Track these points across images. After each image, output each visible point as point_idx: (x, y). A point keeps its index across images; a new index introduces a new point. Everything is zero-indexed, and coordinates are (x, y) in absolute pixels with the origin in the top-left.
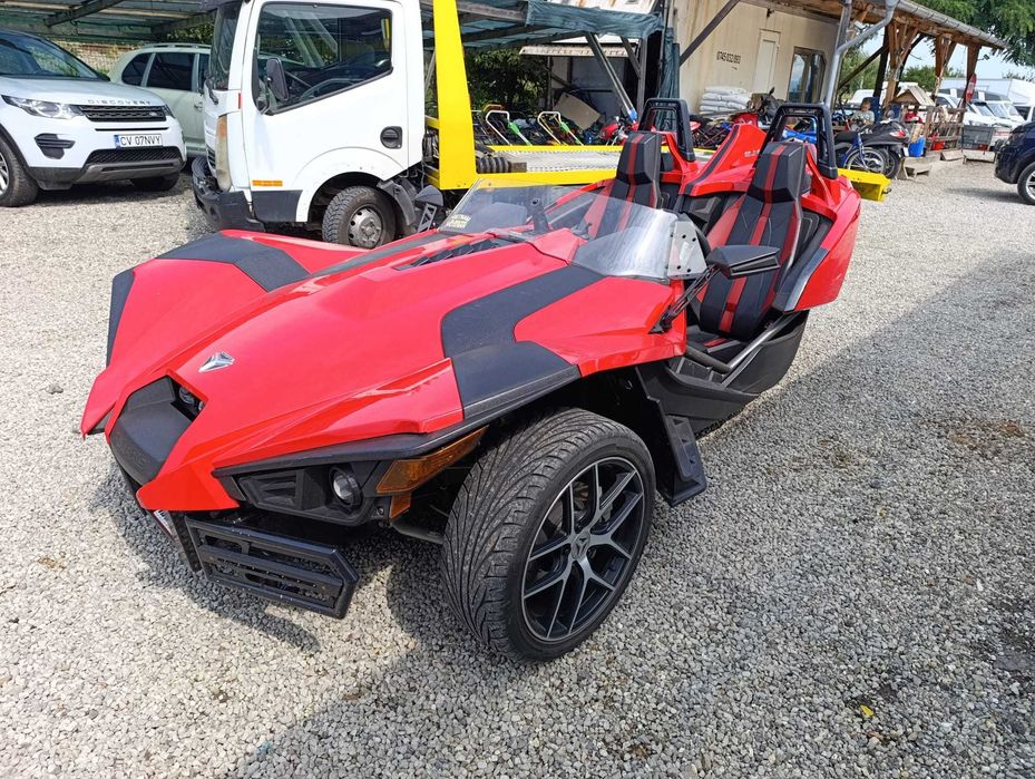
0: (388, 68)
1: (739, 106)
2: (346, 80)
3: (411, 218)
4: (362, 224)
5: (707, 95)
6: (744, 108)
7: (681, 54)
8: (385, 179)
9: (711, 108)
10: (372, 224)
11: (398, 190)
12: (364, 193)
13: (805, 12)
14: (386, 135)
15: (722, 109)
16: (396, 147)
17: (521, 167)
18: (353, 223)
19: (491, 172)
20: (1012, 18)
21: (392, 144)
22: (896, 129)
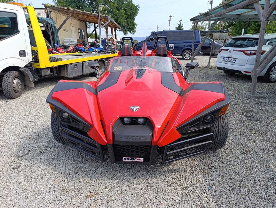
0: (18, 32)
1: (75, 42)
2: (4, 36)
3: (32, 79)
4: (17, 83)
5: (65, 40)
6: (76, 43)
7: (57, 29)
8: (22, 67)
9: (67, 43)
10: (19, 83)
11: (27, 70)
12: (15, 73)
13: (77, 20)
14: (20, 53)
15: (70, 44)
16: (24, 57)
17: (60, 60)
18: (14, 83)
19: (53, 62)
20: (121, 22)
21: (22, 56)
22: (112, 46)
